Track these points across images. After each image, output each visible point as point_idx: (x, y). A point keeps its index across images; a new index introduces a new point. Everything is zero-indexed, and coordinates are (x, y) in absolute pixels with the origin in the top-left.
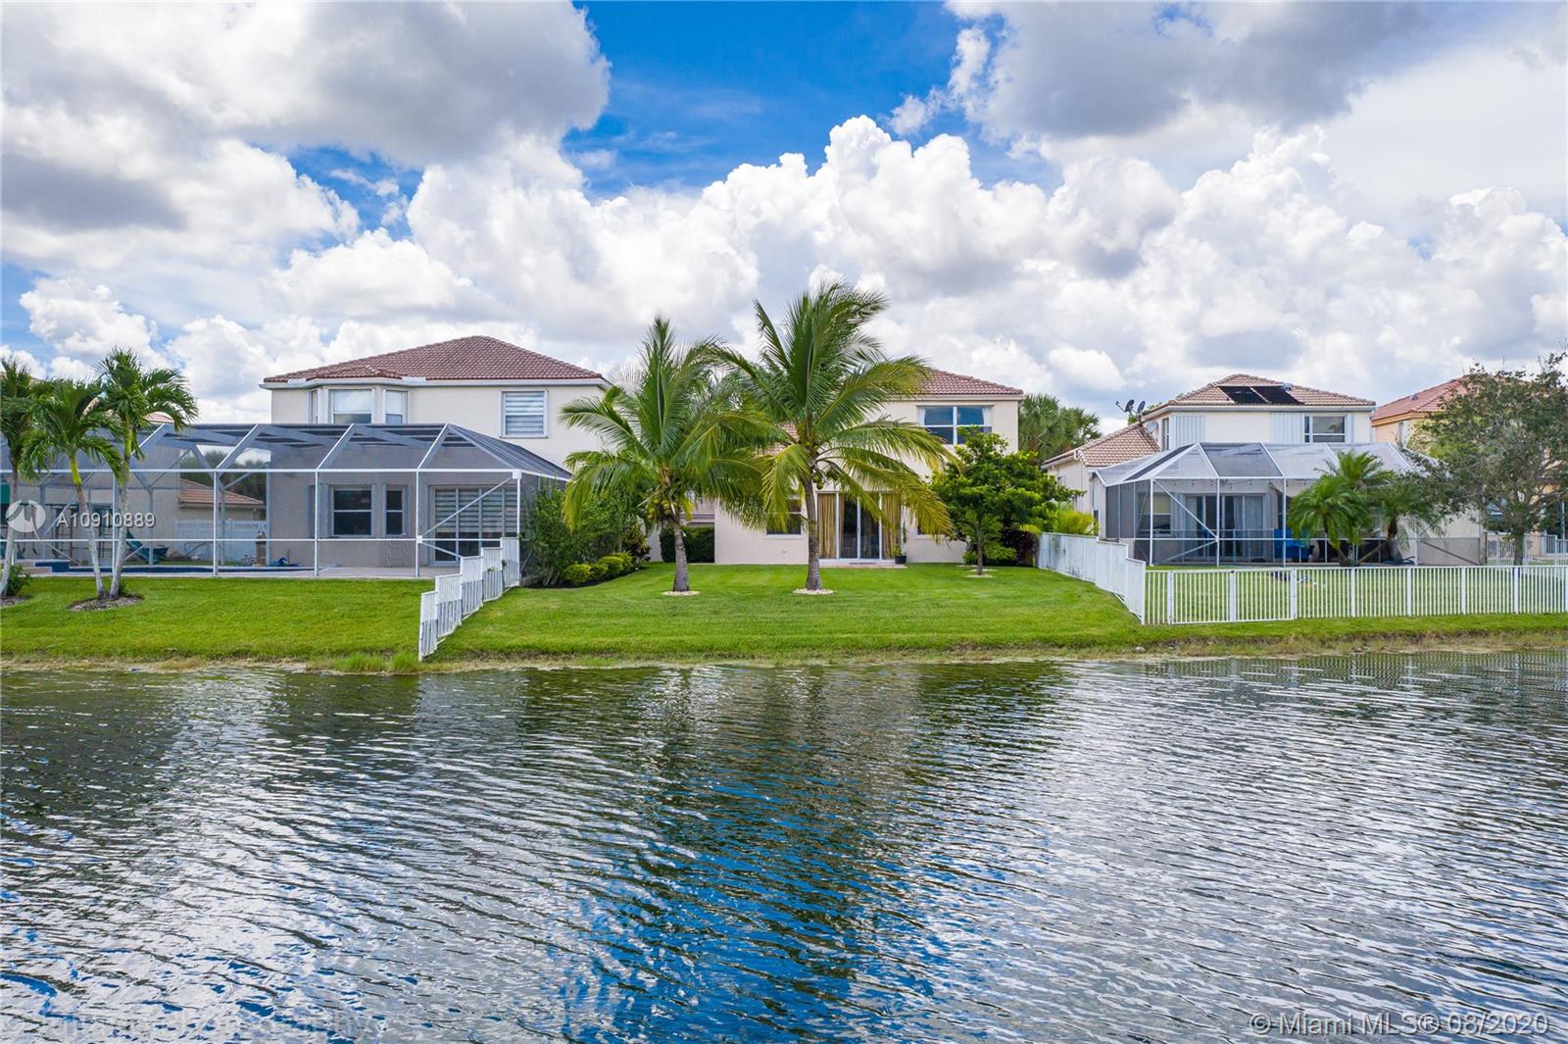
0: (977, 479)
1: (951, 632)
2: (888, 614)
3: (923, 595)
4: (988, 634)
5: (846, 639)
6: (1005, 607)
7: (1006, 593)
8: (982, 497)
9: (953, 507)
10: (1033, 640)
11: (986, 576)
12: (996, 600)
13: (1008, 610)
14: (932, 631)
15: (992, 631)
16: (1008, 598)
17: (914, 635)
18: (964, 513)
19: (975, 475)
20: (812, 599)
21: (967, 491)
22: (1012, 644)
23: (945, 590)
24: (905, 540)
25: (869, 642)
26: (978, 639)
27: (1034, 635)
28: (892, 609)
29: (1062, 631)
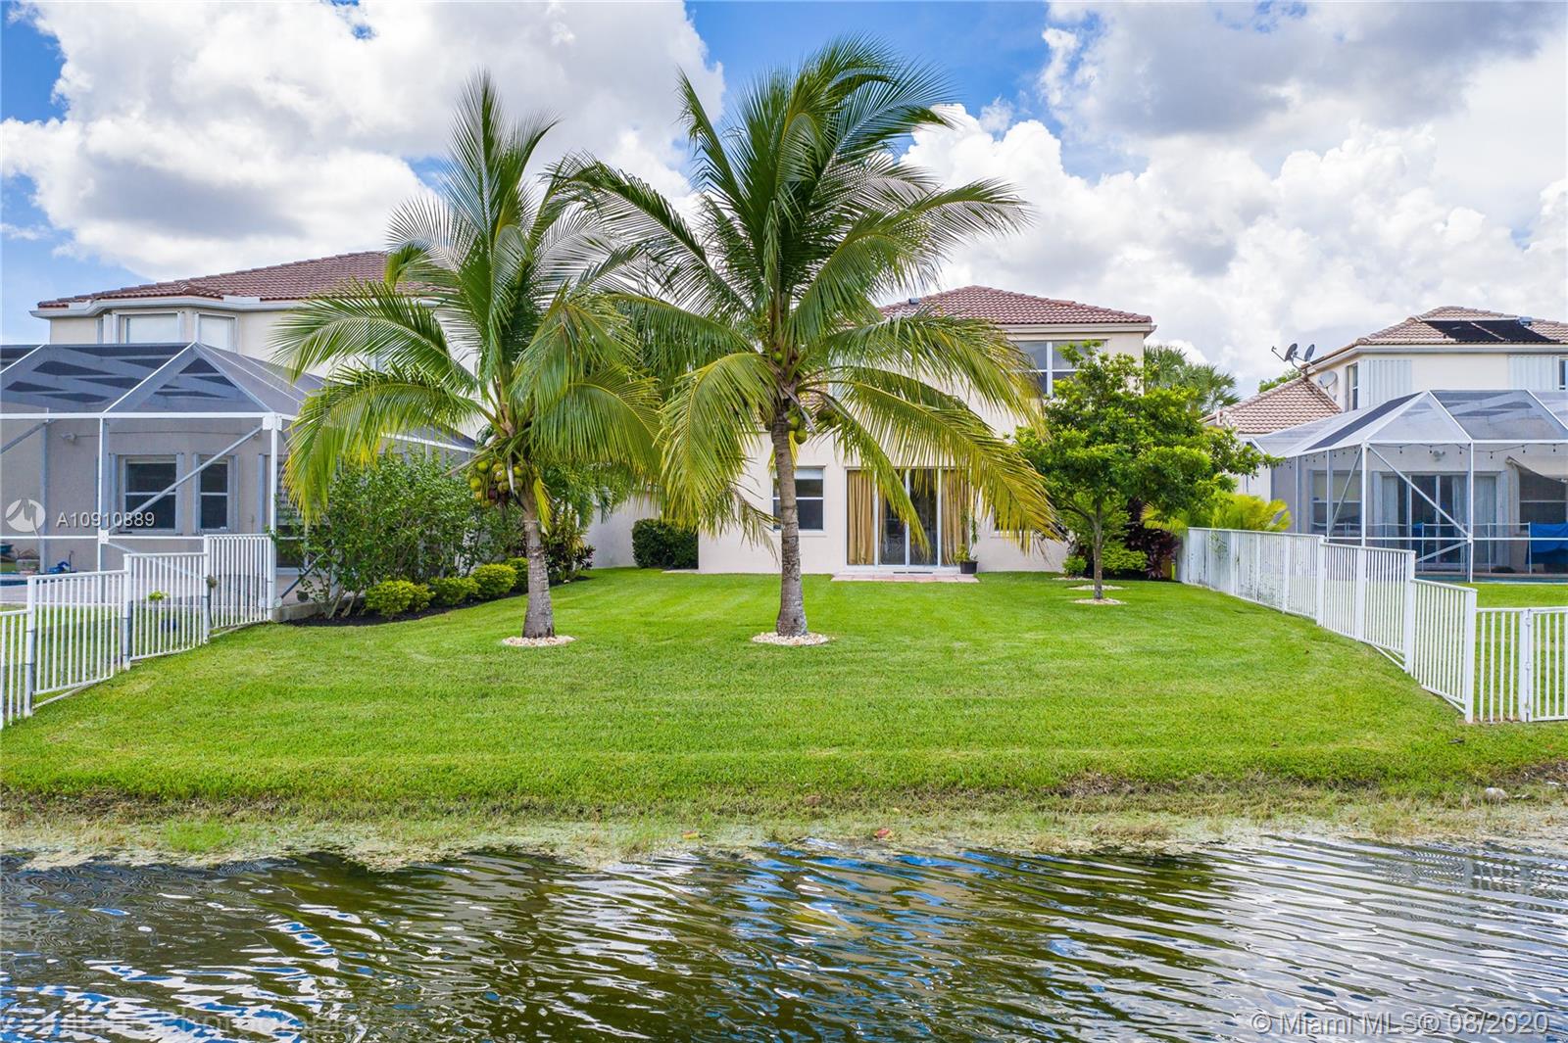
0: (1096, 434)
1: (1060, 744)
2: (925, 695)
3: (1000, 646)
4: (1144, 751)
5: (826, 762)
6: (1169, 676)
7: (1160, 644)
8: (1105, 464)
9: (1054, 484)
10: (1249, 766)
11: (1111, 602)
12: (1145, 662)
13: (1174, 684)
14: (1019, 742)
15: (1152, 741)
16: (1166, 655)
17: (978, 754)
18: (1071, 493)
19: (1093, 428)
20: (780, 657)
21: (1081, 453)
22: (1200, 779)
23: (1041, 636)
24: (975, 538)
25: (877, 771)
26: (1123, 766)
27: (1247, 751)
28: (936, 681)
29: (1302, 740)
